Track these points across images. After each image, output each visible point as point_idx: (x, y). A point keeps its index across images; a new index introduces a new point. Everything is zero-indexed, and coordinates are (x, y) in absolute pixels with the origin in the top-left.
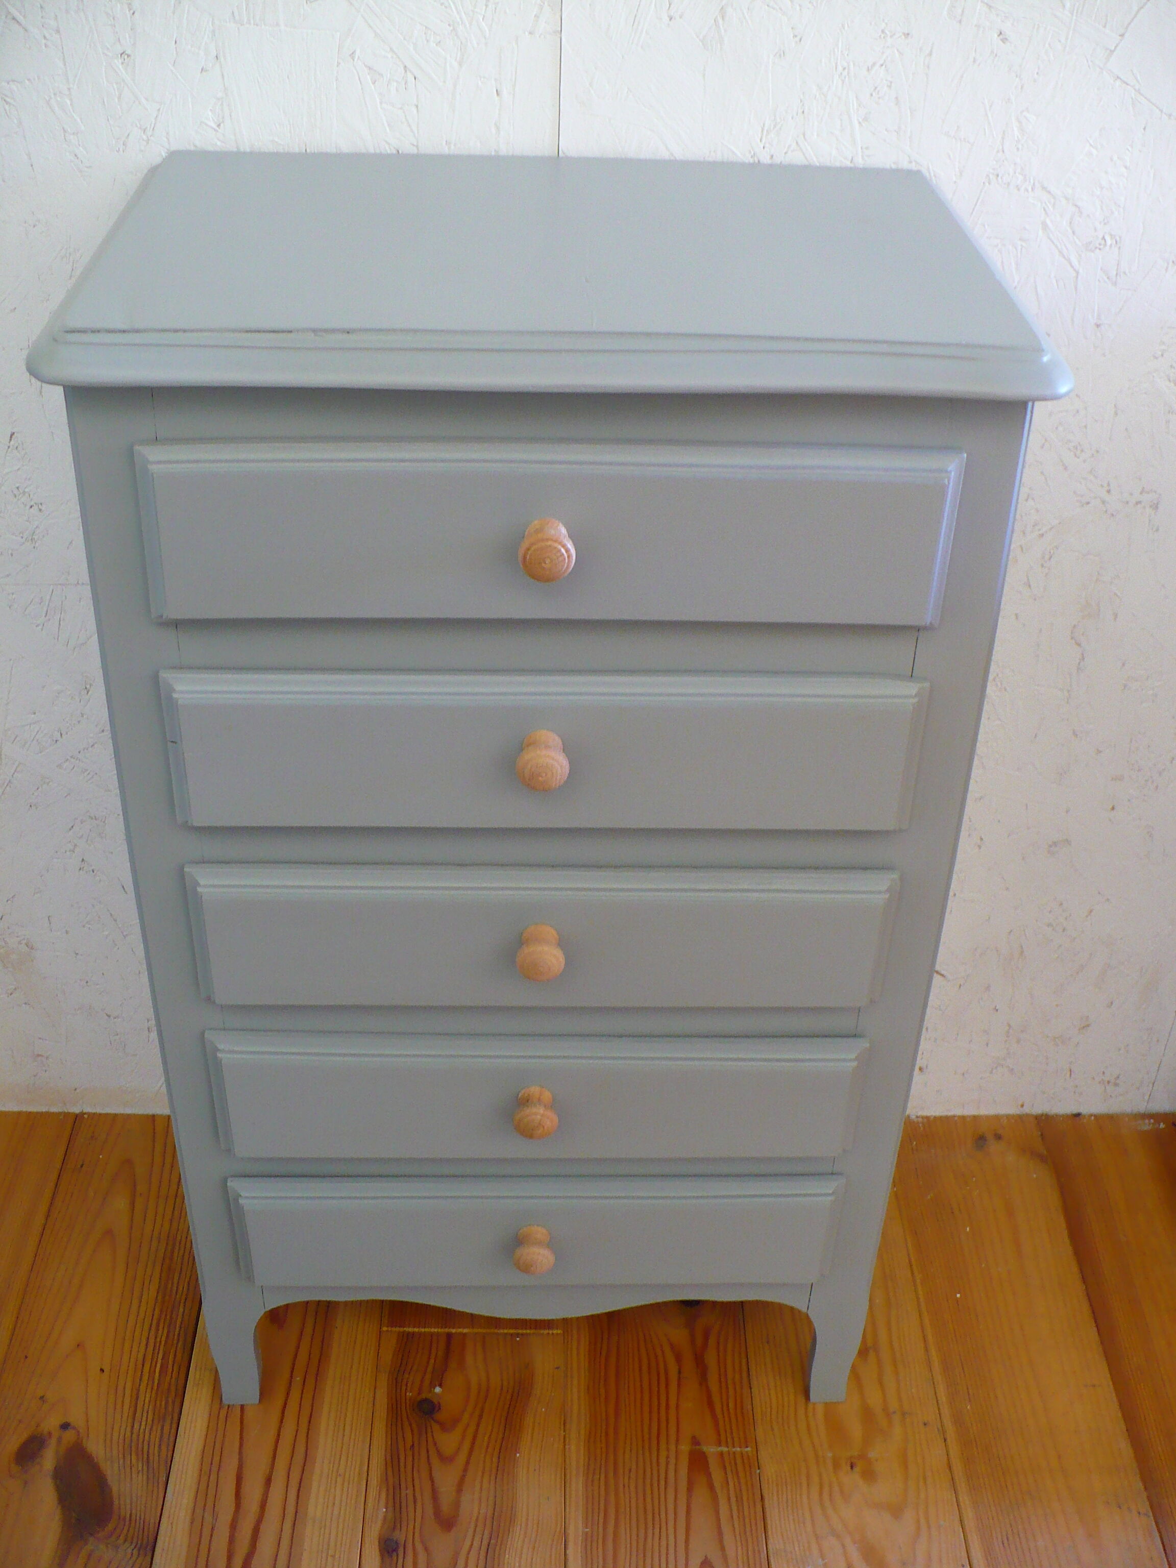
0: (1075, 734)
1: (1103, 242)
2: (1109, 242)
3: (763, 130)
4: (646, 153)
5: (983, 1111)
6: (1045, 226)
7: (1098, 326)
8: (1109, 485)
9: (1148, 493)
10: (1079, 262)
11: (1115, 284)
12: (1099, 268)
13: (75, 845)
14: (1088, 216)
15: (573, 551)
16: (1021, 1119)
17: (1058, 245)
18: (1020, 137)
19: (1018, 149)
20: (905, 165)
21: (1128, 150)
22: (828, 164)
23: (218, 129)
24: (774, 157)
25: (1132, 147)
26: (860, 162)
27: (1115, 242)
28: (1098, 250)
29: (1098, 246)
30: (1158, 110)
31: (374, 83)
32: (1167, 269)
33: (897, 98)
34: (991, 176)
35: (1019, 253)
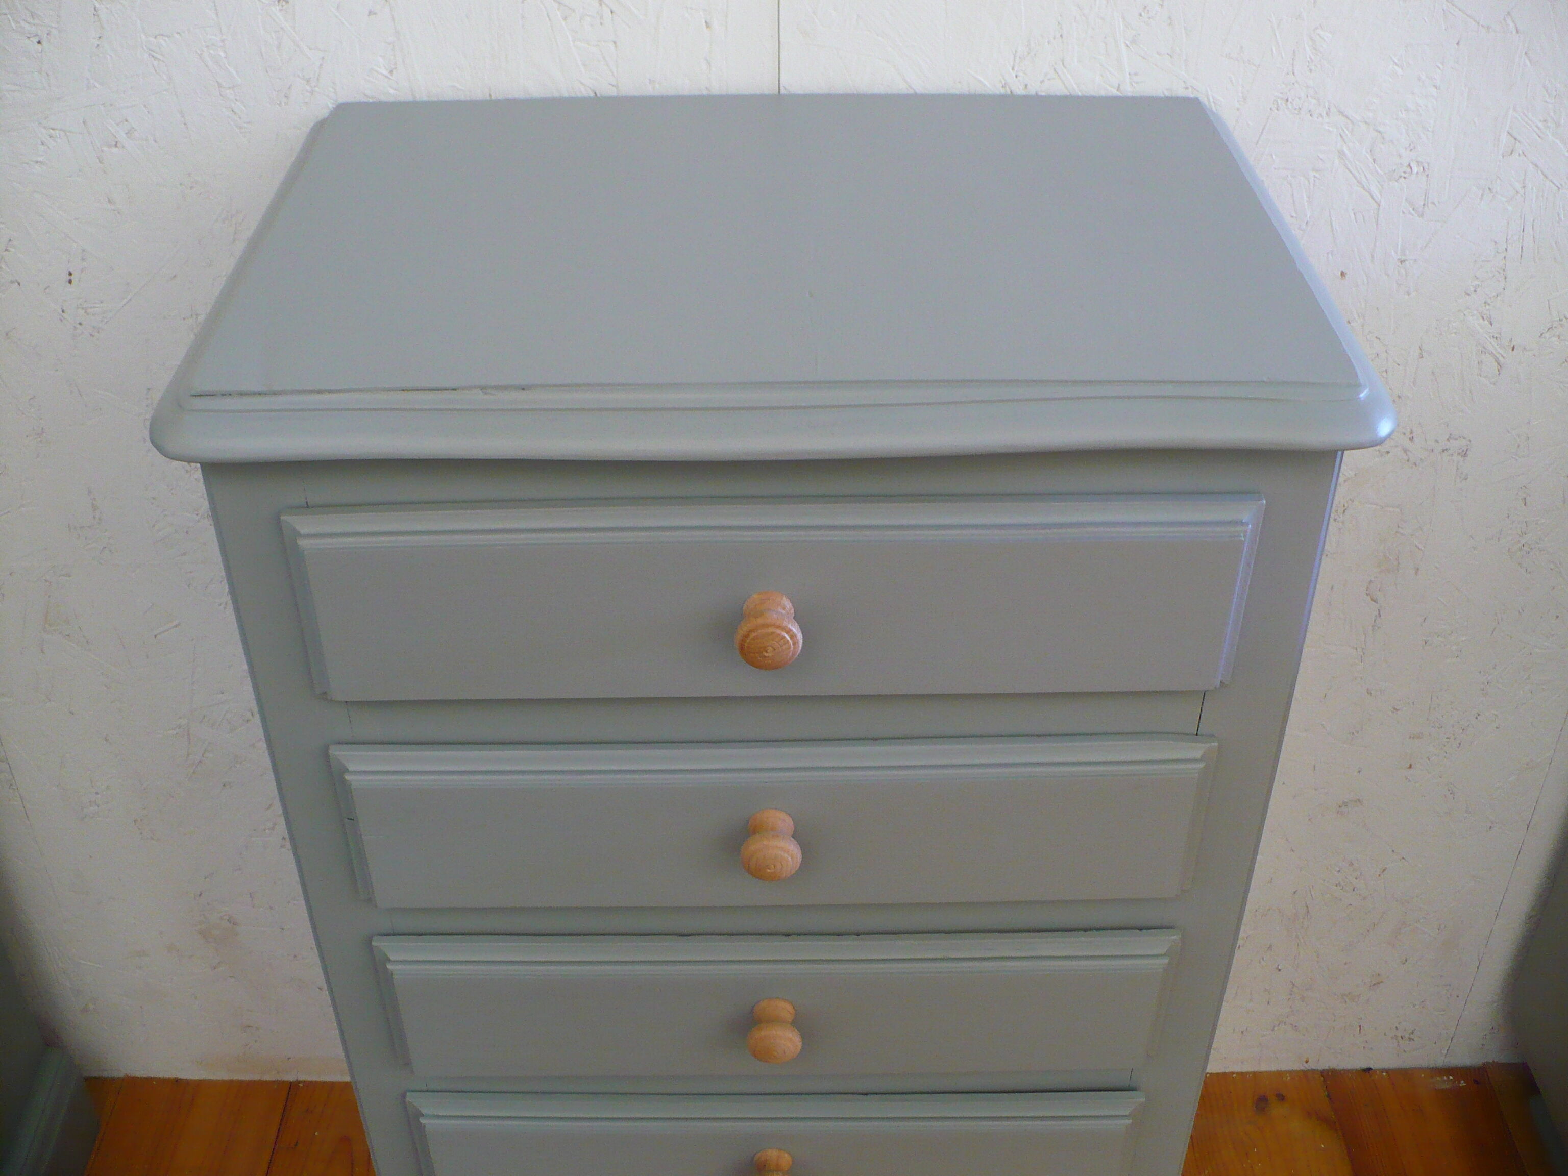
0: (1369, 693)
1: (1409, 170)
2: (1415, 170)
3: (1015, 56)
4: (879, 88)
5: (1264, 1067)
6: (1341, 154)
7: (1402, 262)
8: (1411, 432)
9: (1456, 439)
10: (1381, 195)
11: (1421, 215)
12: (1404, 198)
13: (275, 824)
14: (1392, 141)
15: (800, 636)
16: (1305, 1075)
17: (1357, 174)
18: (1312, 56)
19: (1311, 70)
20: (1181, 92)
21: (1439, 68)
22: (1093, 94)
23: (389, 75)
24: (1029, 87)
25: (1443, 63)
26: (1129, 90)
27: (1422, 169)
28: (1402, 179)
29: (1403, 174)
30: (1474, 23)
31: (565, 19)
32: (1481, 199)
33: (1170, 18)
34: (1279, 102)
35: (1312, 185)
